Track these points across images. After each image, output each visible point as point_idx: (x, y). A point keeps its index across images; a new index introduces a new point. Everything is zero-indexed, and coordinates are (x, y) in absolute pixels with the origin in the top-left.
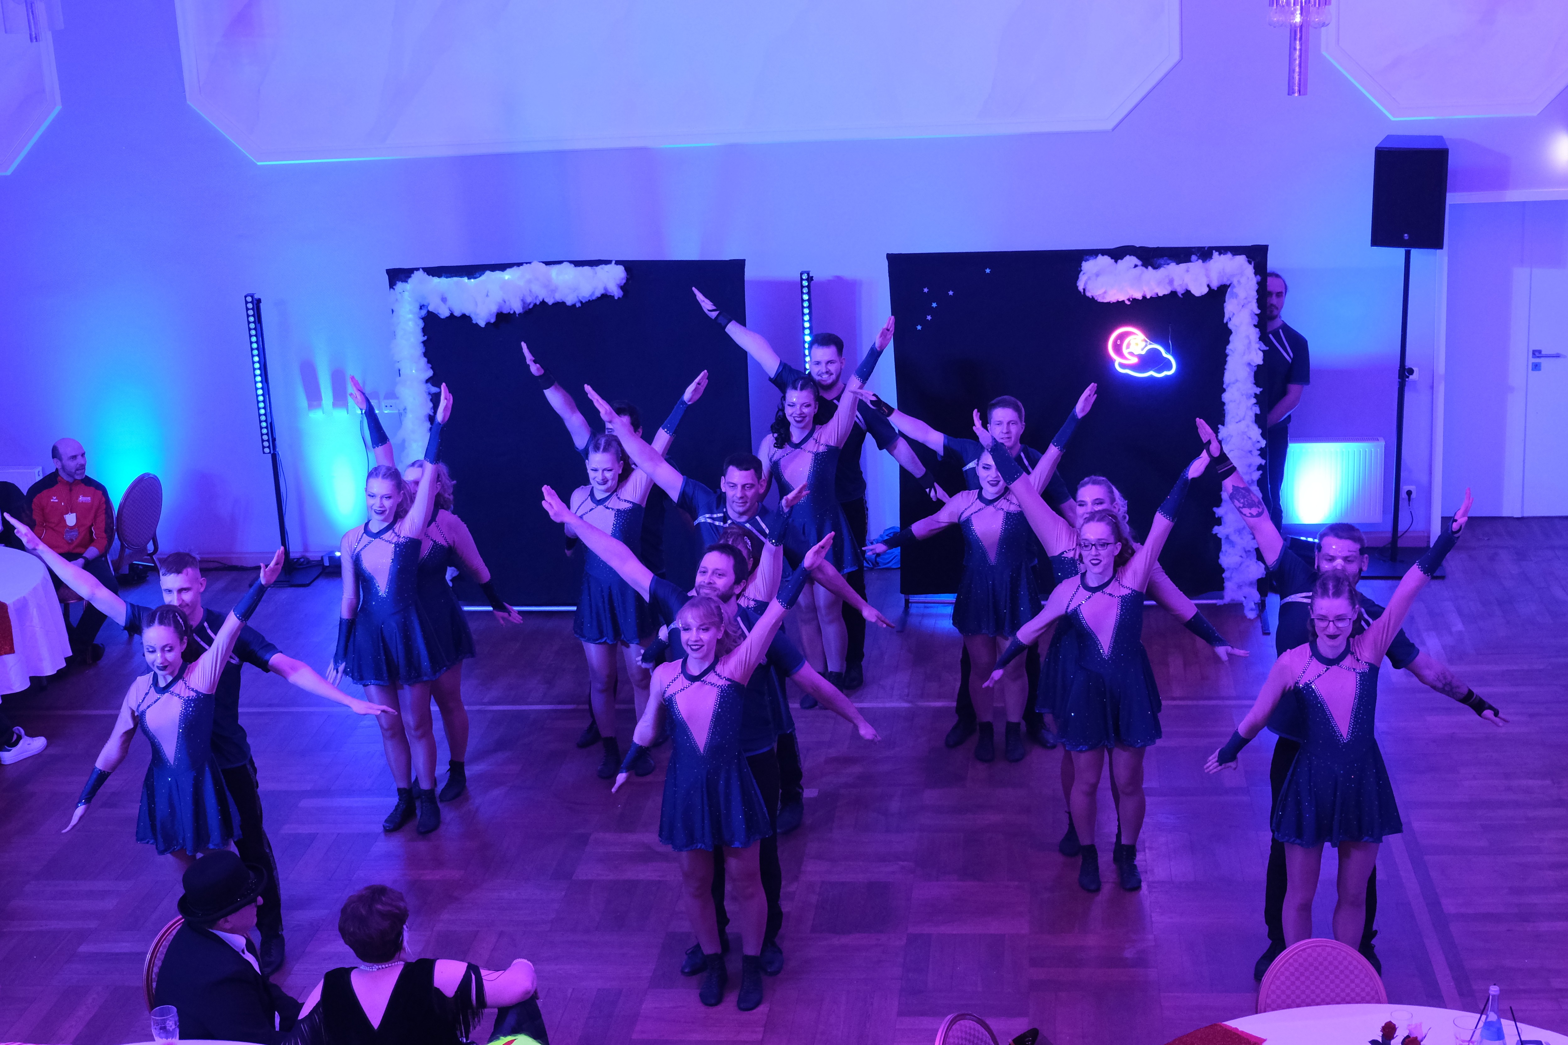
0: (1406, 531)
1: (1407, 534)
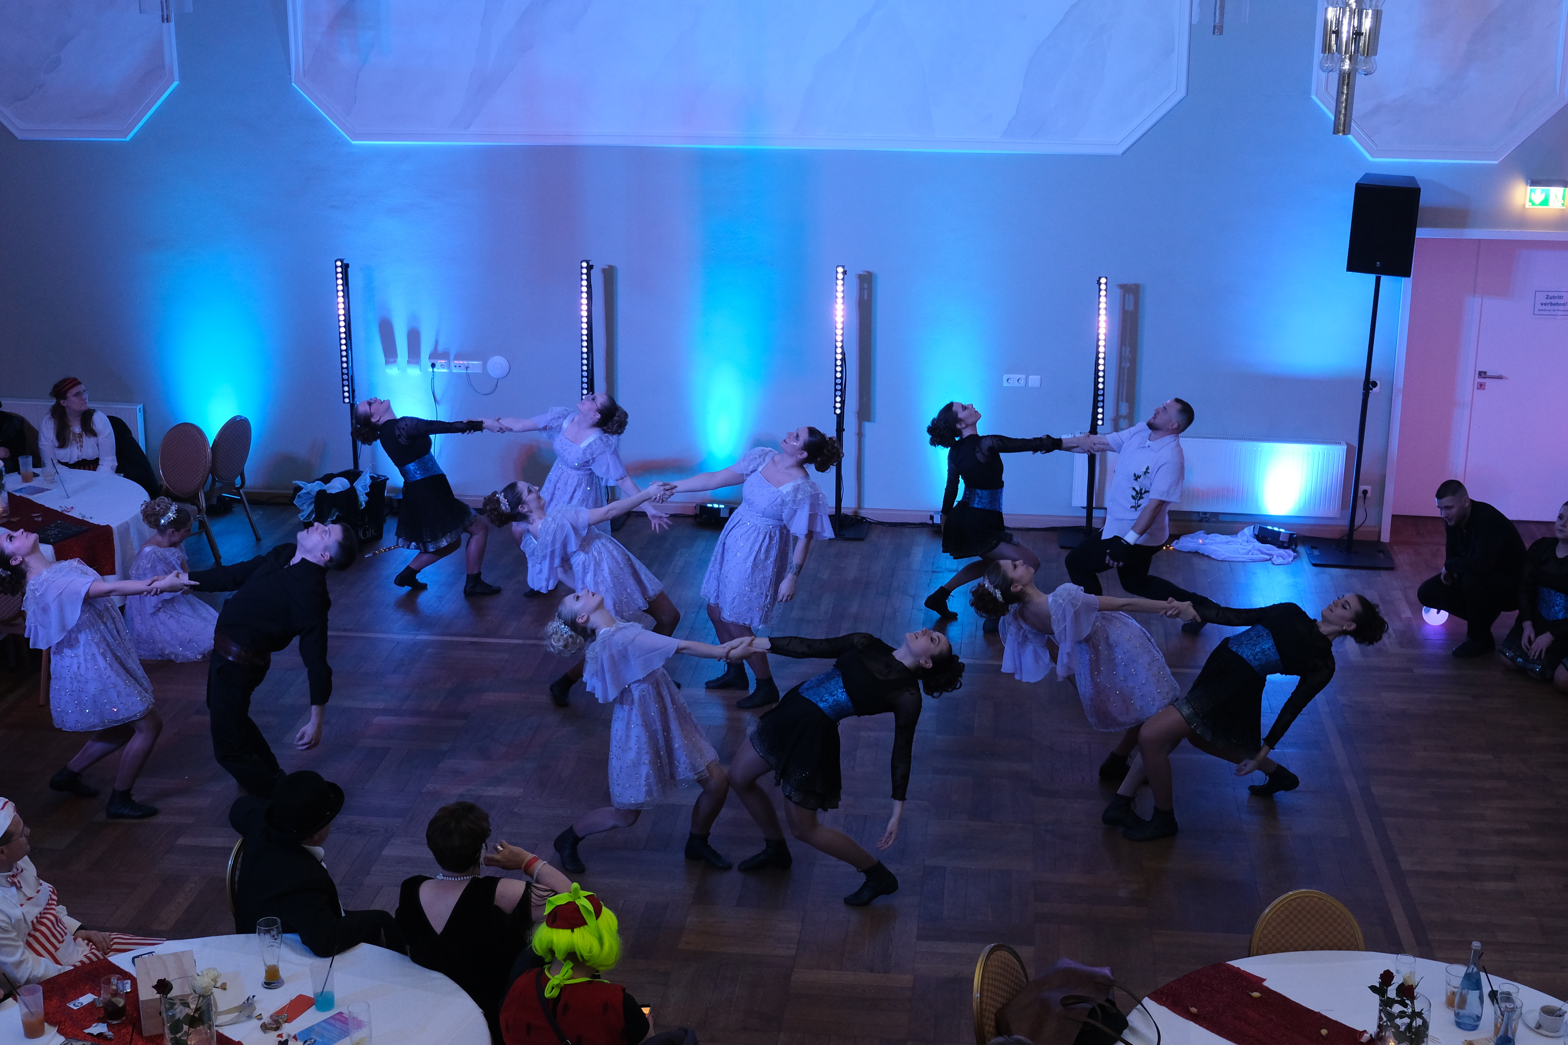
0: (1360, 526)
1: (1361, 529)
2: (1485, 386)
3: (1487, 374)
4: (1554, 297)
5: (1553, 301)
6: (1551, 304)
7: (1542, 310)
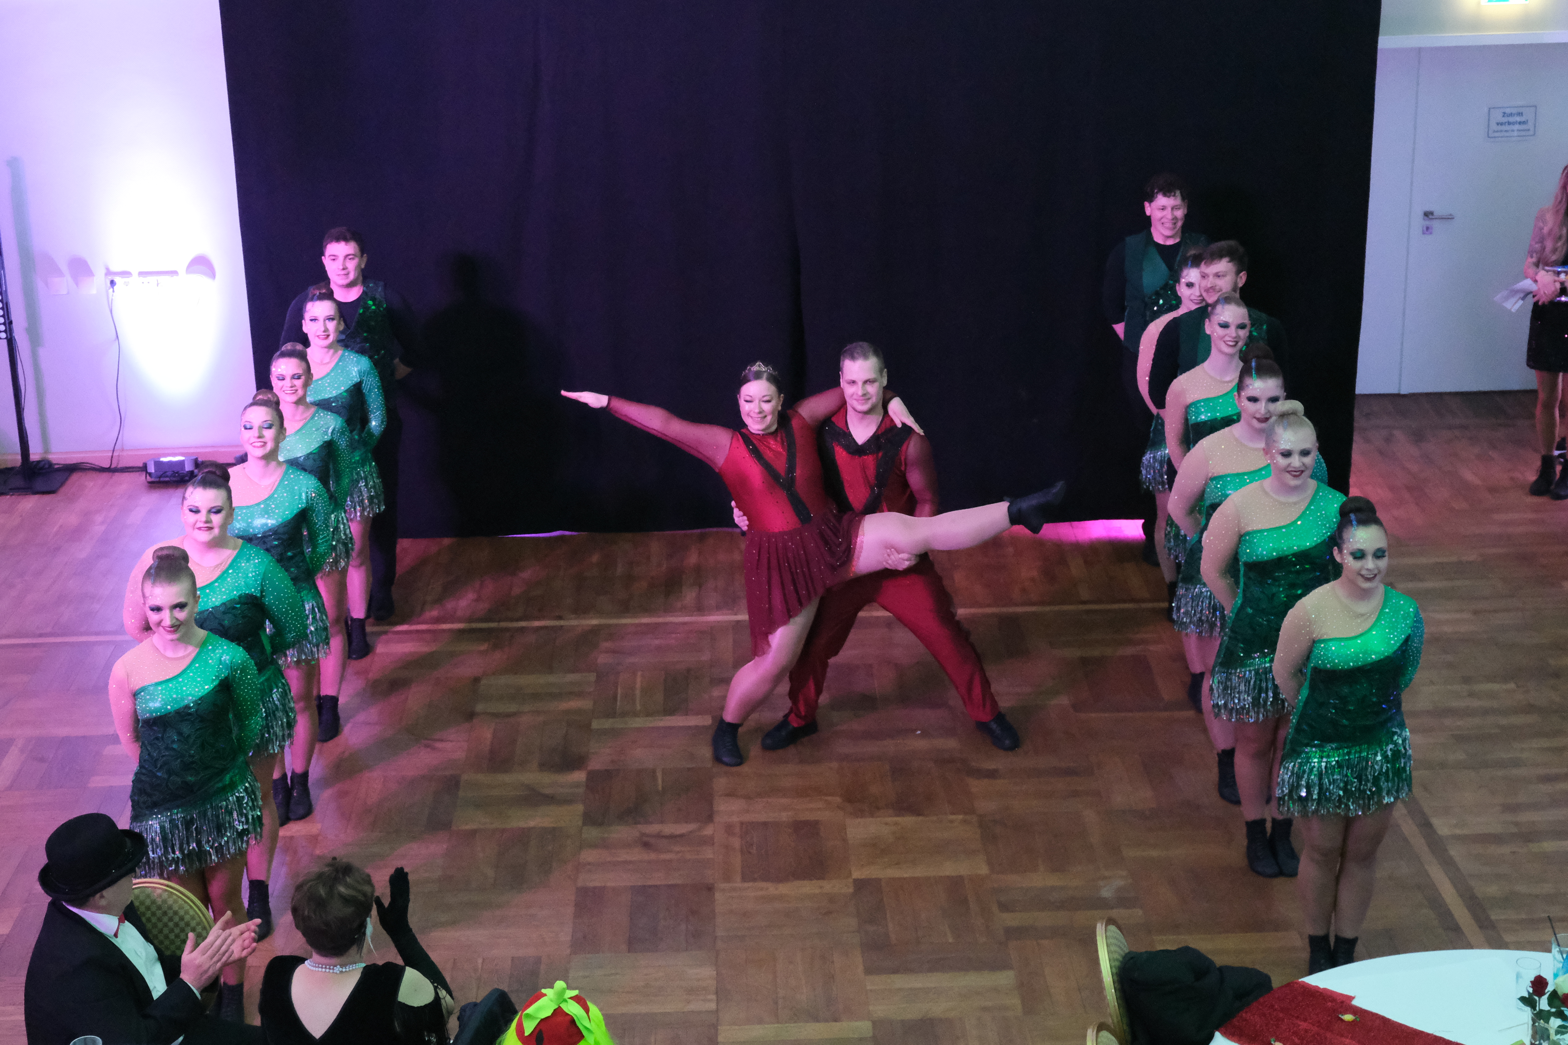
2: (1432, 228)
3: (1435, 214)
4: (1511, 115)
5: (1511, 119)
6: (1509, 123)
7: (1497, 131)
